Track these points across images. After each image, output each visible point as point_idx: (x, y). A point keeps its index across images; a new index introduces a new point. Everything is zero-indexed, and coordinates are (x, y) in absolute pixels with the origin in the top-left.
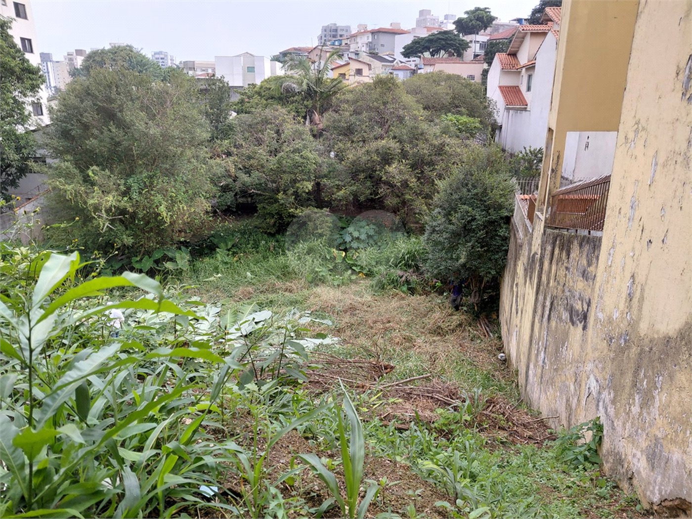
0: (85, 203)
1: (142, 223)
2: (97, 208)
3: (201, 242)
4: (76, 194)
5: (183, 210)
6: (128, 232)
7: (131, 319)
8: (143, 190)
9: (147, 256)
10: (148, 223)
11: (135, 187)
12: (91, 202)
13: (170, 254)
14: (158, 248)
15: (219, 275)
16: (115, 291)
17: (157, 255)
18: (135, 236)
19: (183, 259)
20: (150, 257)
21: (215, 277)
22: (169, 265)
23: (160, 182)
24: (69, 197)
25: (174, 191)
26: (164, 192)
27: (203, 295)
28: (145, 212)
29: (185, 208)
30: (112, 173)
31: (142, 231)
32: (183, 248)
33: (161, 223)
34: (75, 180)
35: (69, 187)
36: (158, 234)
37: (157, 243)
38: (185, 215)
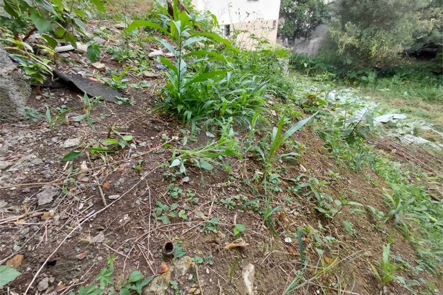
0: (338, 40)
1: (360, 54)
2: (342, 43)
3: (388, 70)
4: (335, 36)
5: (385, 50)
6: (351, 58)
8: (368, 37)
9: (355, 71)
10: (363, 54)
11: (365, 35)
12: (341, 40)
13: (367, 73)
14: (363, 68)
15: (388, 89)
16: (334, 84)
17: (360, 72)
18: (354, 60)
19: (372, 77)
20: (356, 72)
21: (385, 90)
22: (364, 78)
23: (379, 33)
24: (332, 36)
25: (385, 38)
26: (378, 39)
27: (373, 97)
28: (364, 49)
29: (387, 49)
30: (357, 26)
31: (359, 58)
32: (375, 71)
33: (370, 55)
34: (338, 29)
35: (334, 32)
36: (365, 61)
37: (363, 66)
38: (384, 53)
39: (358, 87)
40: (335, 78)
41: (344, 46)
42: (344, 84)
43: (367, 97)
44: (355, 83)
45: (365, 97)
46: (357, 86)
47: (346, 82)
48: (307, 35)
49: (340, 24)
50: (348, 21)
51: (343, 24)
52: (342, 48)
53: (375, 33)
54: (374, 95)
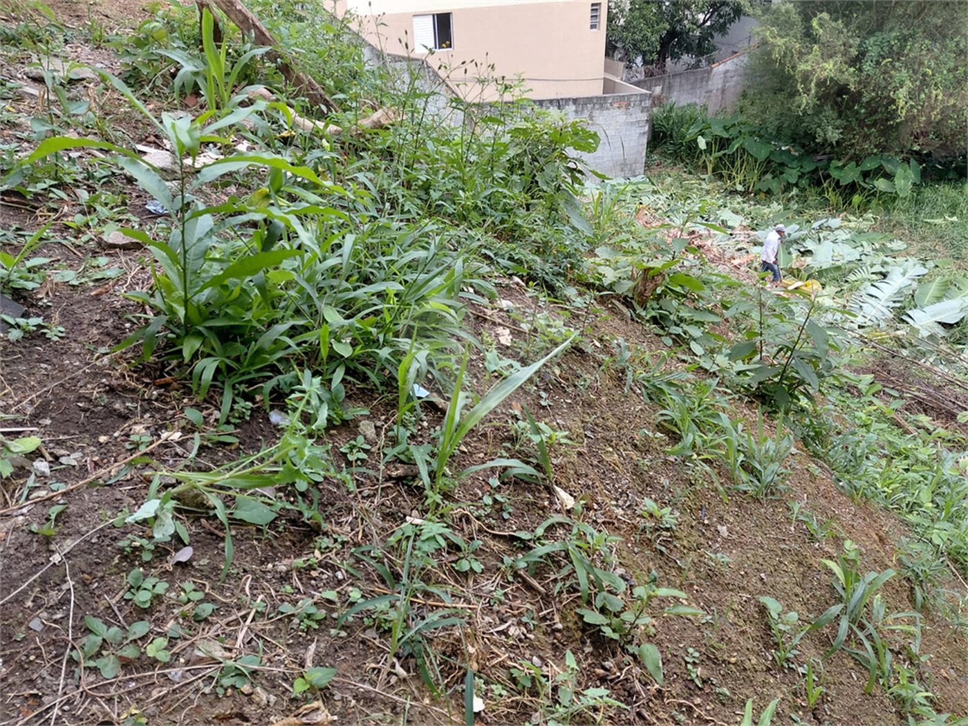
0: (794, 67)
1: (863, 111)
2: (806, 78)
3: (950, 159)
4: (785, 53)
5: (936, 100)
6: (838, 122)
7: (795, 246)
8: (884, 58)
9: (853, 163)
10: (873, 112)
11: (873, 52)
12: (802, 67)
13: (889, 168)
14: (875, 154)
15: (955, 219)
16: (793, 202)
17: (869, 165)
18: (847, 129)
19: (904, 179)
20: (858, 165)
21: (945, 219)
22: (881, 184)
23: (914, 49)
24: (776, 55)
25: (933, 65)
26: (914, 66)
27: (914, 243)
28: (873, 94)
29: (940, 98)
30: (846, 25)
31: (861, 123)
32: (913, 162)
33: (893, 116)
34: (791, 33)
35: (780, 41)
36: (883, 133)
37: (876, 146)
38: (933, 109)
39: (865, 211)
40: (796, 185)
41: (813, 85)
42: (825, 203)
43: (897, 245)
44: (856, 199)
45: (889, 245)
46: (863, 208)
47: (831, 196)
48: (702, 48)
49: (796, 18)
50: (821, 12)
51: (807, 19)
52: (807, 91)
53: (902, 48)
54: (917, 238)
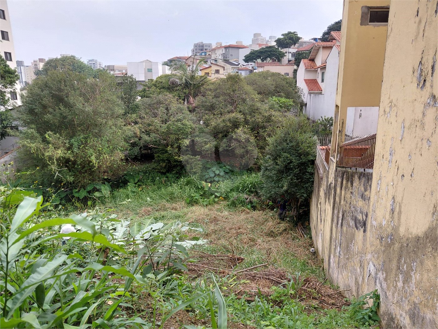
0: (43, 155)
1: (79, 167)
2: (50, 158)
3: (118, 179)
4: (37, 149)
5: (107, 159)
6: (70, 174)
8: (80, 146)
9: (82, 189)
10: (84, 167)
11: (76, 144)
12: (47, 154)
13: (98, 187)
14: (90, 183)
15: (130, 200)
16: (61, 211)
17: (89, 188)
18: (75, 176)
19: (106, 190)
20: (85, 189)
21: (126, 201)
22: (97, 194)
23: (91, 142)
24: (33, 151)
25: (101, 146)
26: (94, 147)
27: (119, 213)
28: (82, 160)
29: (108, 157)
30: (61, 136)
31: (80, 172)
32: (106, 183)
34: (37, 141)
35: (33, 145)
36: (90, 175)
37: (89, 180)
38: (107, 162)
39: (95, 206)
41: (55, 160)
43: (113, 216)
44: (89, 203)
45: (110, 217)
46: (93, 206)
49: (37, 135)
50: (48, 131)
51: (42, 135)
52: (53, 163)
54: (119, 211)
